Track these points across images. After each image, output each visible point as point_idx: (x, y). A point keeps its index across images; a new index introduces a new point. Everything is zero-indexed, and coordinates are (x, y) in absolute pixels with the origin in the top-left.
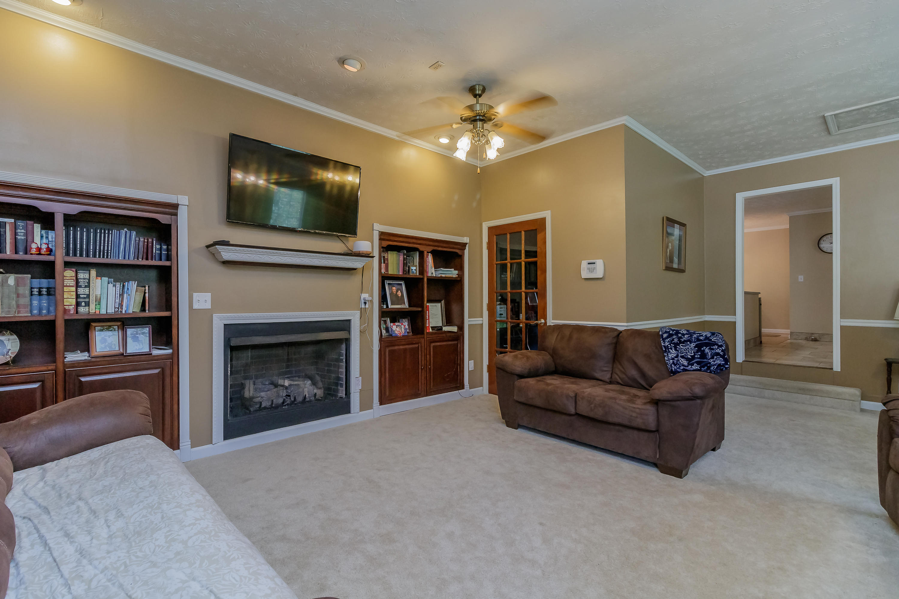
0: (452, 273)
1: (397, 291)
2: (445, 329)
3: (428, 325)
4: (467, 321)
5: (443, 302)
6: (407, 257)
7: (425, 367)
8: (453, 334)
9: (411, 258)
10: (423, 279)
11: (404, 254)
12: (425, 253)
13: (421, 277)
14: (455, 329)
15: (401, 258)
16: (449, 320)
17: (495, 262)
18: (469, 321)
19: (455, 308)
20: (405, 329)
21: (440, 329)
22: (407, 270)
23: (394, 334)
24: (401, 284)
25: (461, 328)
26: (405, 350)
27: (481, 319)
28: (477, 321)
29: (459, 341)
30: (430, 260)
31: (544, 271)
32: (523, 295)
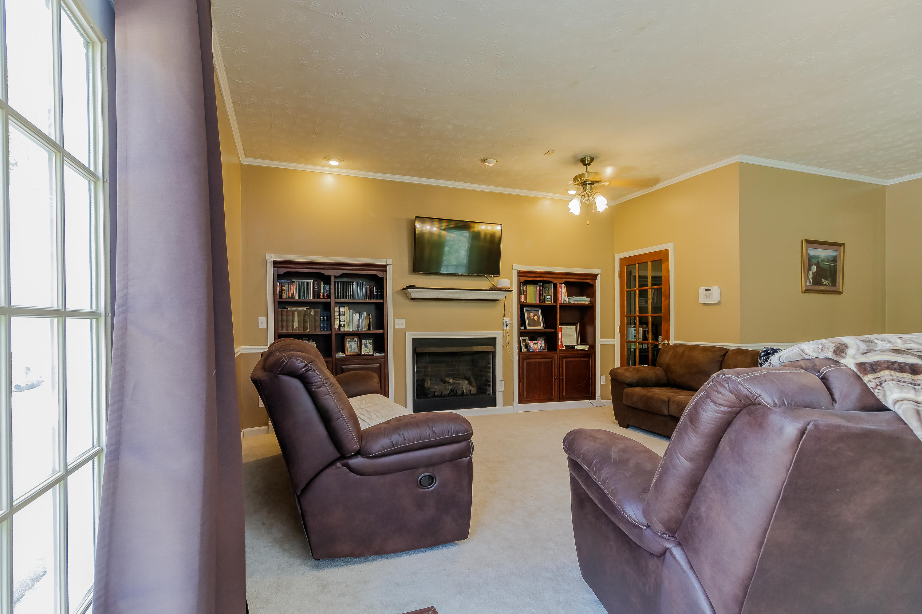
0: (585, 300)
1: (534, 316)
2: (577, 347)
3: (560, 344)
4: (599, 342)
5: (578, 325)
6: (543, 288)
7: (558, 377)
8: (585, 352)
9: (547, 289)
10: (556, 306)
11: (540, 286)
12: (558, 284)
13: (555, 304)
14: (586, 348)
15: (538, 289)
16: (583, 340)
17: (626, 289)
18: (601, 341)
19: (589, 329)
20: (541, 346)
21: (573, 347)
22: (543, 299)
23: (531, 350)
24: (538, 310)
25: (593, 347)
26: (540, 363)
27: (614, 340)
28: (610, 341)
29: (590, 357)
30: (563, 290)
31: (668, 297)
32: (650, 318)
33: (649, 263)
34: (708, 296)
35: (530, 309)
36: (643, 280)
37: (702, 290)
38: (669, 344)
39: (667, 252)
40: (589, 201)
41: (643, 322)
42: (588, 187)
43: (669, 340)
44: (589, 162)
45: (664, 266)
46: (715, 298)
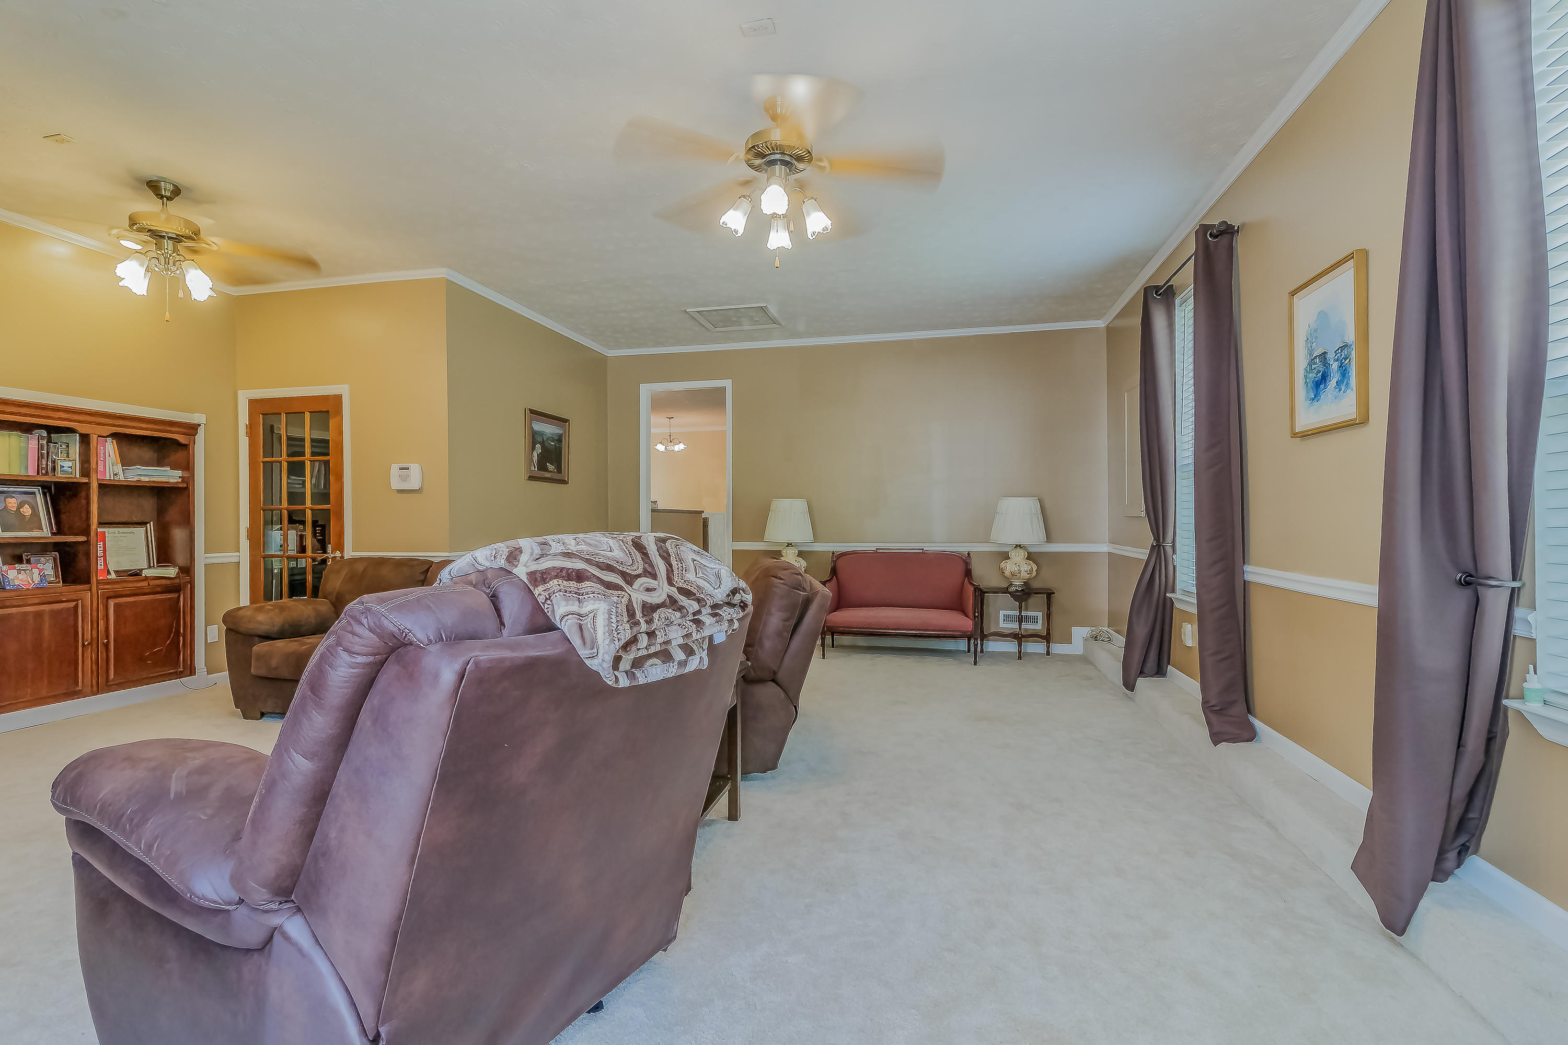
0: (169, 476)
1: (21, 505)
2: (146, 573)
3: (101, 567)
4: (201, 559)
5: (151, 526)
6: (48, 442)
7: (95, 641)
8: (168, 582)
9: (61, 446)
10: (87, 485)
11: (40, 438)
12: (94, 439)
13: (85, 480)
14: (171, 572)
15: (33, 444)
16: (164, 555)
17: (261, 459)
18: (206, 558)
19: (178, 534)
20: (43, 577)
21: (137, 573)
22: (49, 468)
23: (9, 585)
24: (34, 493)
25: (187, 571)
26: (38, 615)
27: (237, 554)
28: (228, 557)
29: (182, 591)
30: (110, 448)
31: (340, 477)
32: (309, 513)
33: (307, 415)
34: (404, 479)
35: (6, 489)
36: (296, 445)
37: (395, 469)
38: (342, 557)
39: (338, 399)
40: (170, 273)
41: (295, 520)
42: (168, 245)
43: (342, 551)
44: (168, 194)
45: (332, 423)
46: (414, 482)
